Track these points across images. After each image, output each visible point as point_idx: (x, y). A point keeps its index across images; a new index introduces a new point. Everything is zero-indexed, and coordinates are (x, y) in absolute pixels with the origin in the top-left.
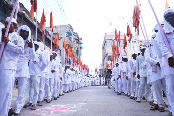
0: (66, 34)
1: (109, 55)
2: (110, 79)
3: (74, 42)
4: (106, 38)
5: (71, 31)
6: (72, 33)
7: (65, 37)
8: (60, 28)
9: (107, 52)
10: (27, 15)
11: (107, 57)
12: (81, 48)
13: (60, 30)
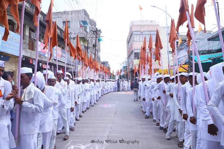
0: (80, 23)
1: (135, 51)
2: (137, 89)
3: (90, 33)
4: (133, 30)
5: (86, 18)
6: (88, 21)
7: (79, 27)
8: (71, 14)
9: (133, 47)
10: (27, 5)
11: (133, 54)
12: (99, 40)
13: (72, 18)
